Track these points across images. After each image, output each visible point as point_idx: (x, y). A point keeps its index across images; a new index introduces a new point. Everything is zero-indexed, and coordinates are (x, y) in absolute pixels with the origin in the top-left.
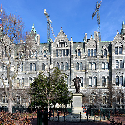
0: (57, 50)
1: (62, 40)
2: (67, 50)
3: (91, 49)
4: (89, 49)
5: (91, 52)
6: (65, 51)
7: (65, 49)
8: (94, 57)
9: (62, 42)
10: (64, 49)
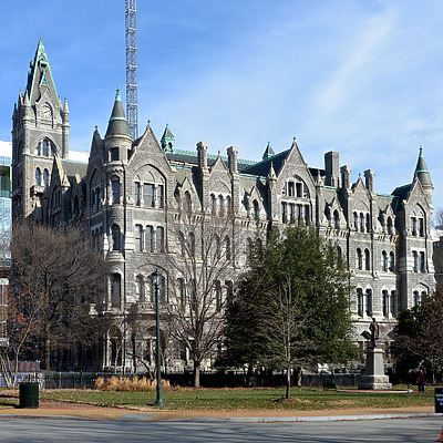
0: (284, 204)
1: (296, 177)
2: (307, 207)
3: (358, 213)
4: (355, 213)
5: (365, 220)
6: (303, 209)
7: (303, 203)
8: (365, 237)
9: (296, 181)
10: (299, 202)
